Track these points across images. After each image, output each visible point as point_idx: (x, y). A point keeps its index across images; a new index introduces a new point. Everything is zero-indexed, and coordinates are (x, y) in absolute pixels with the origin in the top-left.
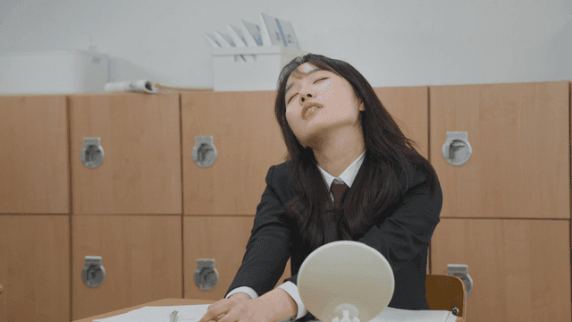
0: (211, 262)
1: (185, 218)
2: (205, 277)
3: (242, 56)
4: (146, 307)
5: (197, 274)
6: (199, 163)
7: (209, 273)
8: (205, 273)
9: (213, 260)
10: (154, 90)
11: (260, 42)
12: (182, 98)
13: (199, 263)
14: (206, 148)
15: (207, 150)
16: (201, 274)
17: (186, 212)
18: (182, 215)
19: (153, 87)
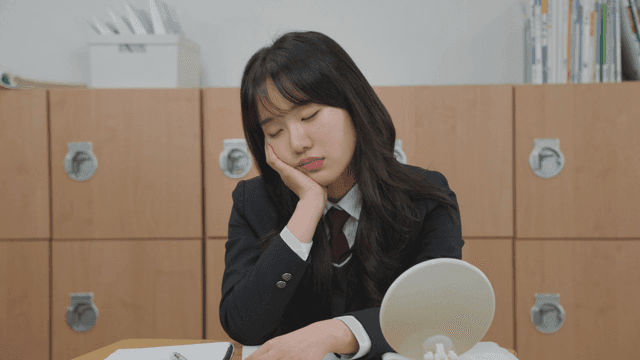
0: (89, 298)
1: (54, 244)
2: (80, 315)
3: (127, 46)
4: (120, 352)
5: (68, 312)
6: (73, 176)
7: (84, 310)
8: (81, 309)
9: (91, 294)
10: (13, 84)
11: (150, 30)
12: (50, 96)
13: (74, 298)
14: (81, 157)
15: (84, 160)
16: (76, 310)
17: (55, 236)
18: (51, 240)
19: (11, 81)
